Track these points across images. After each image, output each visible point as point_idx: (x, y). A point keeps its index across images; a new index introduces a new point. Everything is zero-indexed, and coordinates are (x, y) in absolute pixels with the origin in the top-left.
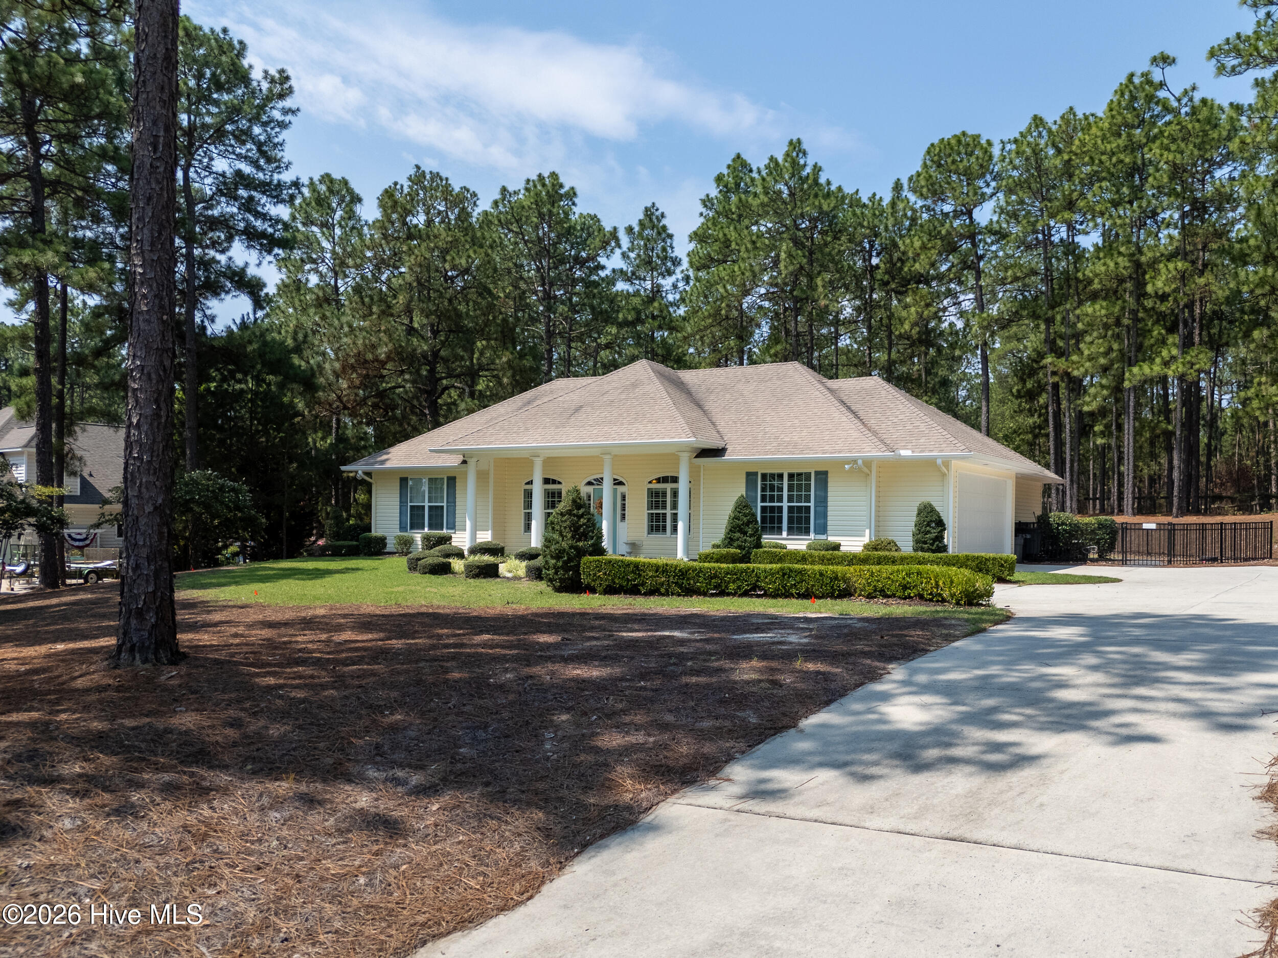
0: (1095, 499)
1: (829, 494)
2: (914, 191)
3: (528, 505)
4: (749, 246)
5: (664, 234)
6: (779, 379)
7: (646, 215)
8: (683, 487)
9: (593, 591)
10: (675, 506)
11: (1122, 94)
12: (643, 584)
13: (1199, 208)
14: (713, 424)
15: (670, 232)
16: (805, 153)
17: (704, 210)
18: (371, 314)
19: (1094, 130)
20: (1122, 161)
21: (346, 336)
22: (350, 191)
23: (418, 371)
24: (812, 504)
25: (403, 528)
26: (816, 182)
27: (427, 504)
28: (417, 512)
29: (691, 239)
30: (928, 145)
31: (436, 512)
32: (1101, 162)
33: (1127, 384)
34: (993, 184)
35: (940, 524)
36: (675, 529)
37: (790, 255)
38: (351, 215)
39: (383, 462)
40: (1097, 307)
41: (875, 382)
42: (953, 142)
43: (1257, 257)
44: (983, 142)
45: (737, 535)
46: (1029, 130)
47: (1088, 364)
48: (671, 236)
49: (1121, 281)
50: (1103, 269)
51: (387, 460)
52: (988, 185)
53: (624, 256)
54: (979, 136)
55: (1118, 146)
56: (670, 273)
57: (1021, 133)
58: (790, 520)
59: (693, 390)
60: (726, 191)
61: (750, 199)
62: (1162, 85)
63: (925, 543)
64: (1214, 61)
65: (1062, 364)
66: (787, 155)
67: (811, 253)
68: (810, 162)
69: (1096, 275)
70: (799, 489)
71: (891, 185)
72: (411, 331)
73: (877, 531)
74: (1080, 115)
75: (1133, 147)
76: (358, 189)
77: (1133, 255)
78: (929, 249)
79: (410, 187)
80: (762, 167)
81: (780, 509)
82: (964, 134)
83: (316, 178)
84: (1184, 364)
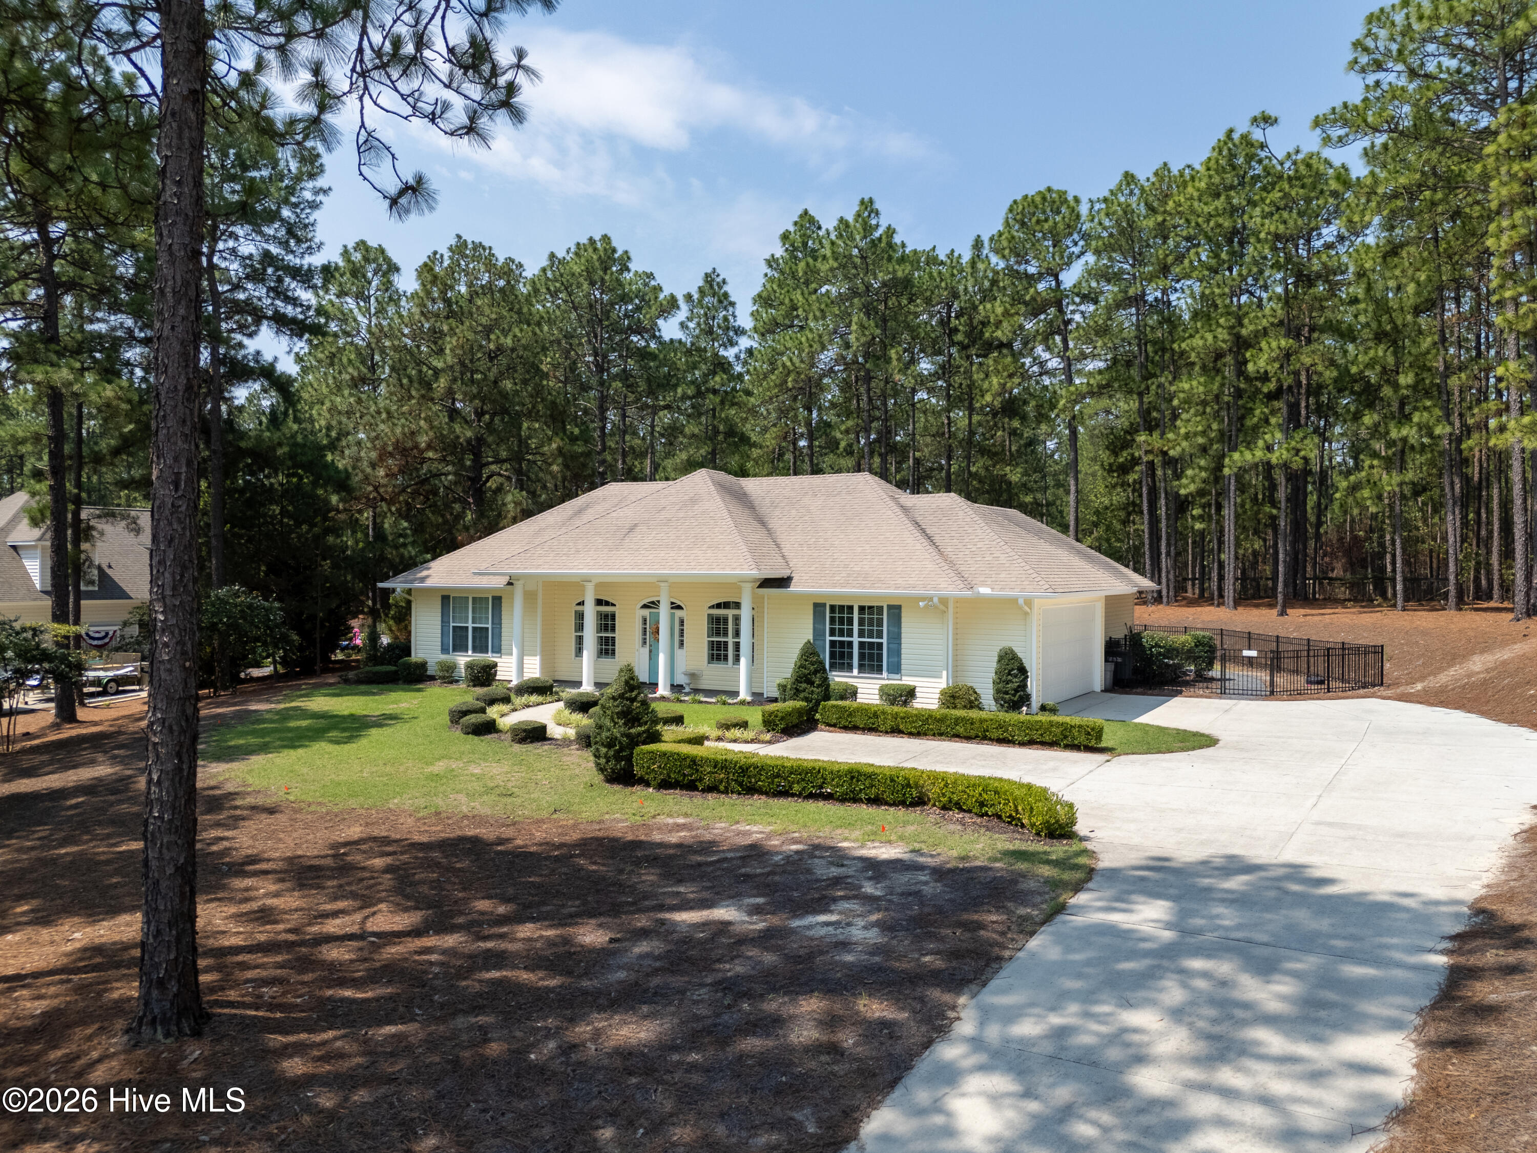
0: (1194, 579)
1: (904, 630)
2: (997, 251)
3: (580, 627)
4: (818, 314)
5: (725, 301)
6: (849, 493)
7: (706, 281)
8: (745, 614)
9: (648, 784)
10: (737, 634)
11: (1220, 151)
12: (701, 780)
13: (1305, 279)
14: (778, 546)
15: (732, 299)
16: (877, 213)
17: (769, 271)
18: (411, 397)
19: (1190, 189)
20: (1220, 226)
21: (383, 422)
22: (388, 260)
23: (461, 460)
24: (884, 641)
25: (444, 650)
26: (890, 245)
27: (470, 625)
28: (460, 633)
29: (755, 301)
30: (1009, 202)
31: (481, 634)
32: (1198, 224)
33: (1226, 471)
34: (1081, 243)
35: (1023, 671)
36: (737, 659)
37: (862, 327)
38: (387, 285)
39: (423, 580)
40: (1194, 383)
41: (951, 501)
42: (1038, 199)
43: (1366, 334)
44: (1070, 198)
45: (804, 685)
46: (1120, 189)
47: (1185, 444)
48: (732, 304)
49: (1219, 356)
50: (1201, 343)
51: (427, 577)
52: (1076, 244)
53: (683, 325)
54: (1065, 192)
55: (1216, 209)
56: (732, 343)
57: (1111, 191)
58: (862, 656)
59: (756, 503)
60: (792, 251)
61: (818, 265)
62: (1263, 146)
63: (1006, 693)
64: (1318, 131)
65: (1155, 440)
66: (858, 215)
67: (885, 321)
68: (884, 223)
69: (1193, 349)
70: (871, 623)
71: (970, 242)
72: (453, 413)
73: (955, 677)
74: (1175, 171)
75: (1233, 211)
76: (396, 258)
77: (1232, 327)
78: (1012, 315)
79: (451, 258)
80: (831, 229)
81: (850, 644)
82: (1049, 190)
83: (350, 246)
84: (1288, 450)
